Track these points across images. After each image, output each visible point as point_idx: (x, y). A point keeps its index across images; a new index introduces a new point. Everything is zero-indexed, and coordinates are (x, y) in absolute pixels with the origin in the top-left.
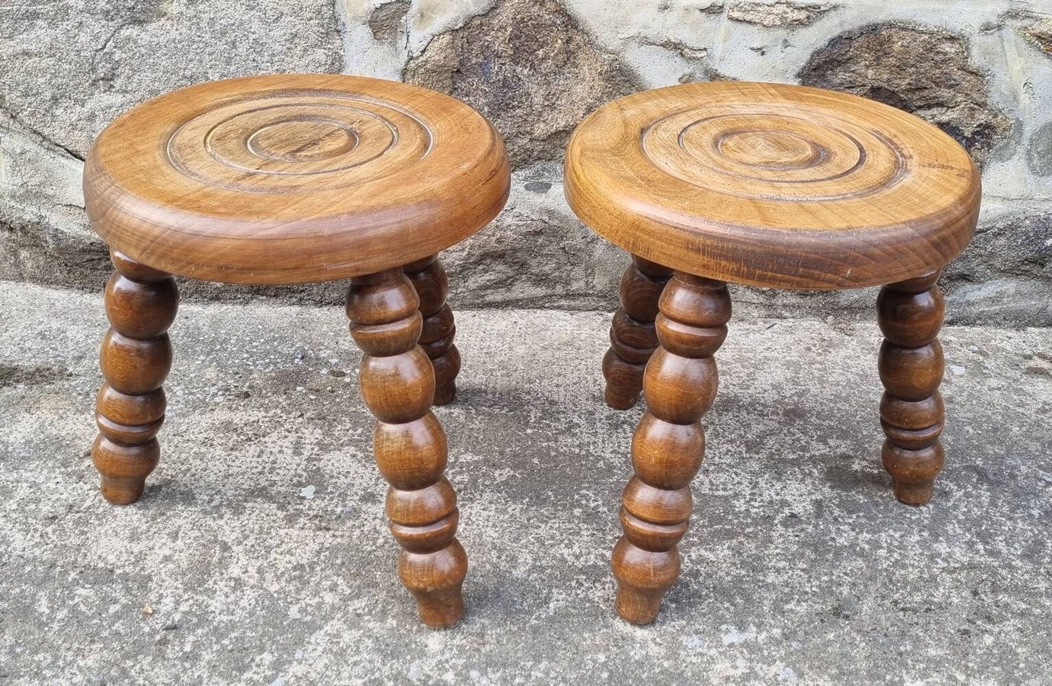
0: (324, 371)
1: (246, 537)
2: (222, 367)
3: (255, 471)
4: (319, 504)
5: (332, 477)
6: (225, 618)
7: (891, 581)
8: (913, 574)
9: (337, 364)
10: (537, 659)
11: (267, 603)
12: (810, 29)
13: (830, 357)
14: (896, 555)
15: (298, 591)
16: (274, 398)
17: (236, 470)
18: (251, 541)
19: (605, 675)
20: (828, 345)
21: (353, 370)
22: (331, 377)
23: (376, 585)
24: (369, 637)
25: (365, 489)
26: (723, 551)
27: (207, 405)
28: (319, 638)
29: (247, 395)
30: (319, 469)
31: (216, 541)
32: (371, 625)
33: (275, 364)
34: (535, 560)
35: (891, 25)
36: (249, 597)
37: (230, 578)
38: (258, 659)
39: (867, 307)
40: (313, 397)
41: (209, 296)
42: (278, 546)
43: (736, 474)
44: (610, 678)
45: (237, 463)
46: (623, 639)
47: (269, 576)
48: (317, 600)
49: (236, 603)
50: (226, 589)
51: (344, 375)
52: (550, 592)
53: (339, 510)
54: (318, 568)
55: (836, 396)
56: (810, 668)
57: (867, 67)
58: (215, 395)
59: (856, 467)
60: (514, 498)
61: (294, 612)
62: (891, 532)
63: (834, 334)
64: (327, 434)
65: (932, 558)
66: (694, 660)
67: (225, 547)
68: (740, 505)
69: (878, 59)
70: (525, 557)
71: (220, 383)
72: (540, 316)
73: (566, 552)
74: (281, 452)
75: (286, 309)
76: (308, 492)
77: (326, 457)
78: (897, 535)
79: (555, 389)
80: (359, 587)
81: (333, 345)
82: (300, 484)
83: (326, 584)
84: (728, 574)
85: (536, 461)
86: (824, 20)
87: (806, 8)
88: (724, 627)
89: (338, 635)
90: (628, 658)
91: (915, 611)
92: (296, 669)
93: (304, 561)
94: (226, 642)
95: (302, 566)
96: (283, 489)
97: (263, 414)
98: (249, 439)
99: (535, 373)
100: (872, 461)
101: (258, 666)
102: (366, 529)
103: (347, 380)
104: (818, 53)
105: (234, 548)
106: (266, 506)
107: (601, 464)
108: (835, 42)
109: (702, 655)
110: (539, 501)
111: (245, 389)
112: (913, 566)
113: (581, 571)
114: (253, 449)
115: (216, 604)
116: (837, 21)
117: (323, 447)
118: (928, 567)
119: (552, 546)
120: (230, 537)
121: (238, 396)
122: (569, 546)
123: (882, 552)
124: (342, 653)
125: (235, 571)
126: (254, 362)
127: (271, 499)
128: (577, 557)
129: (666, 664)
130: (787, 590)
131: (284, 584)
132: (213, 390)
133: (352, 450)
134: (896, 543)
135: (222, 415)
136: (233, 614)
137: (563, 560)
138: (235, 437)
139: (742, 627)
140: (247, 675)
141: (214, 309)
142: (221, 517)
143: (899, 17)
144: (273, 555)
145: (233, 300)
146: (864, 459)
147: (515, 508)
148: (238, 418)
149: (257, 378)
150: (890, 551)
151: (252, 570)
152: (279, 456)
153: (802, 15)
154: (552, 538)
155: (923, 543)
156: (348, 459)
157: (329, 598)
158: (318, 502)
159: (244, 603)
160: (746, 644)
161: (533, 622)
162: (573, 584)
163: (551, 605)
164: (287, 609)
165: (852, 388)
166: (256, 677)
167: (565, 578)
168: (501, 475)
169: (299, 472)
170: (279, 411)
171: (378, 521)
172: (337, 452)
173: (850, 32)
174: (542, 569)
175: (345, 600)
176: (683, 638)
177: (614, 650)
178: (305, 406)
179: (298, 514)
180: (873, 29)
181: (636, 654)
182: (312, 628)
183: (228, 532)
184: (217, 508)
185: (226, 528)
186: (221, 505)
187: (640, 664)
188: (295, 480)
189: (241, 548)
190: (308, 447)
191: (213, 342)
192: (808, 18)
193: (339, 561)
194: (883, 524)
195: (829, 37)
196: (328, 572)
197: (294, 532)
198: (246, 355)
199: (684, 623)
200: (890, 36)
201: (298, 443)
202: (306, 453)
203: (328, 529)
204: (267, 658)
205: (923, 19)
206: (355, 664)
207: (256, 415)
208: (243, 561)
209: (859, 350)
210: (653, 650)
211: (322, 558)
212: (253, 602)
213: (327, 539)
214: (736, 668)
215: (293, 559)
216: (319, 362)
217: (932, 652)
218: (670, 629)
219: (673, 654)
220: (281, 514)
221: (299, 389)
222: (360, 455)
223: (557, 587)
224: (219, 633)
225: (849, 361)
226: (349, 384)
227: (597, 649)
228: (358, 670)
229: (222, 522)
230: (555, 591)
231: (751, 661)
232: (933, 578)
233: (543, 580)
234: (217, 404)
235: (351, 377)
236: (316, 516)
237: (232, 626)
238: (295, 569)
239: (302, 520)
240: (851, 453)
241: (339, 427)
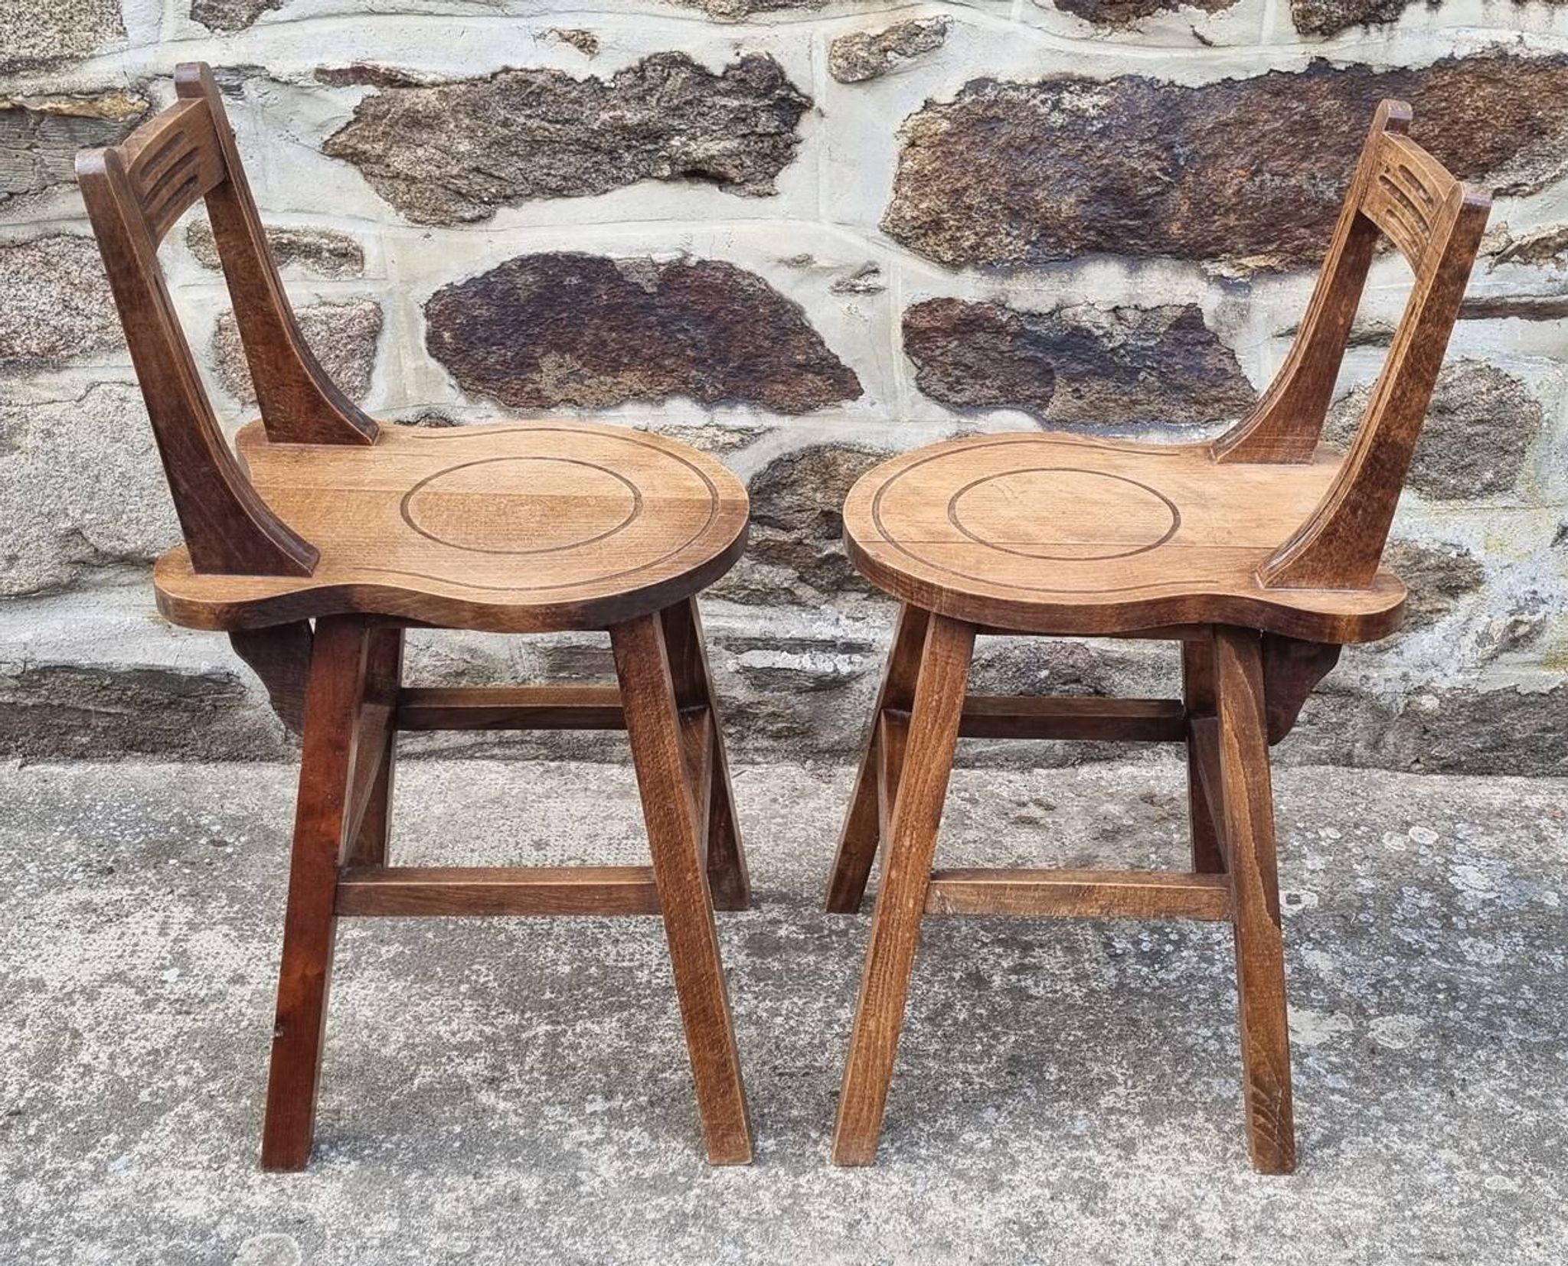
0: (203, 841)
1: (99, 1024)
2: (84, 840)
3: (113, 954)
4: (183, 987)
5: (199, 958)
6: (71, 1103)
7: (778, 1047)
8: (803, 1040)
9: (219, 832)
10: (391, 1132)
11: (117, 1087)
12: (746, 452)
13: (796, 810)
14: (792, 1022)
15: (150, 1075)
16: (142, 874)
17: (93, 954)
18: (104, 1027)
19: (457, 1144)
20: (798, 795)
21: (237, 839)
22: (211, 847)
23: (233, 1067)
24: (220, 1117)
25: (235, 970)
26: (611, 1023)
27: (64, 883)
28: (169, 1120)
29: (111, 871)
30: (185, 951)
31: (66, 1028)
32: (223, 1106)
33: (146, 834)
34: (408, 1038)
35: (834, 448)
36: (98, 1083)
37: (80, 1065)
38: (103, 1141)
39: (850, 749)
40: (187, 871)
41: (73, 754)
42: (133, 1032)
43: (648, 943)
44: (462, 1147)
45: (95, 946)
46: (484, 1111)
47: (120, 1062)
48: (169, 1083)
49: (84, 1088)
50: (74, 1076)
51: (226, 844)
52: (418, 1068)
53: (202, 994)
54: (175, 1053)
55: (788, 855)
56: (667, 1131)
57: (815, 490)
58: (74, 871)
59: (782, 933)
60: (398, 976)
61: (144, 1095)
62: (796, 999)
63: (809, 781)
64: (200, 911)
65: (829, 1024)
66: (552, 1128)
67: (76, 1034)
68: (643, 976)
69: (825, 481)
70: (398, 1036)
71: (81, 858)
72: (467, 769)
73: (442, 1029)
74: (144, 933)
75: (165, 767)
76: (171, 975)
77: (196, 936)
78: (800, 1003)
79: (469, 855)
80: (215, 1070)
81: (217, 809)
82: (163, 967)
83: (181, 1067)
84: (609, 1046)
85: (430, 935)
86: (760, 442)
87: (739, 431)
88: (590, 1097)
89: (189, 1116)
90: (484, 1127)
91: (791, 1075)
92: (142, 1148)
93: (160, 1046)
94: (71, 1125)
95: (157, 1051)
96: (143, 973)
97: (128, 891)
98: (111, 920)
99: (449, 837)
100: (803, 926)
101: (103, 1146)
102: (230, 1012)
103: (229, 850)
104: (758, 476)
105: (85, 1035)
106: (124, 990)
107: (502, 937)
108: (775, 465)
109: (560, 1123)
110: (426, 977)
111: (109, 864)
112: (806, 1032)
113: (455, 1048)
114: (113, 931)
115: (63, 1090)
116: (774, 443)
117: (193, 926)
118: (822, 1033)
119: (430, 1023)
120: (81, 1024)
121: (100, 872)
122: (448, 1023)
123: (779, 1020)
124: (191, 1132)
125: (85, 1057)
126: (122, 833)
127: (129, 983)
128: (454, 1034)
129: (522, 1133)
130: (666, 1060)
131: (135, 1069)
132: (72, 866)
133: (225, 929)
134: (797, 1010)
135: (80, 895)
136: (80, 1098)
137: (439, 1038)
138: (94, 919)
139: (608, 1096)
140: (90, 1155)
141: (78, 769)
142: (73, 1004)
143: (841, 439)
144: (127, 1041)
145: (102, 758)
146: (795, 924)
147: (396, 986)
148: (99, 897)
149: (124, 851)
150: (787, 1018)
151: (103, 1057)
152: (142, 938)
153: (735, 438)
154: (432, 1015)
155: (826, 1010)
156: (220, 939)
157: (182, 1081)
158: (181, 985)
159: (92, 1088)
160: (609, 1112)
161: (393, 1098)
162: (444, 1060)
163: (416, 1082)
164: (137, 1093)
165: (808, 845)
166: (100, 1156)
167: (436, 1054)
168: (387, 952)
169: (163, 954)
170: (146, 888)
171: (244, 1003)
172: (208, 932)
173: (790, 454)
174: (414, 1046)
175: (199, 1082)
176: (546, 1109)
177: (472, 1121)
178: (177, 882)
179: (158, 998)
180: (816, 451)
181: (494, 1124)
182: (161, 1110)
183: (79, 1019)
184: (70, 994)
185: (78, 1015)
186: (74, 991)
187: (496, 1134)
188: (158, 963)
189: (93, 1035)
190: (176, 927)
191: (75, 810)
192: (742, 440)
193: (197, 1045)
194: (791, 991)
195: (769, 459)
196: (184, 1056)
197: (151, 1017)
198: (112, 824)
199: (550, 1094)
200: (835, 458)
201: (165, 923)
202: (173, 935)
203: (188, 1013)
204: (113, 1138)
205: (867, 441)
206: (203, 1142)
207: (120, 892)
208: (95, 1047)
209: (832, 800)
210: (513, 1119)
211: (180, 1042)
212: (102, 1087)
213: (187, 1023)
214: (590, 1133)
215: (148, 1044)
216: (199, 830)
217: (795, 1112)
218: (534, 1100)
219: (531, 1123)
220: (139, 999)
221: (171, 862)
222: (234, 934)
223: (426, 1063)
224: (63, 1117)
225: (816, 814)
226: (230, 855)
227: (454, 1120)
228: (206, 1147)
229: (75, 1009)
230: (422, 1067)
231: (609, 1127)
232: (823, 1044)
233: (412, 1058)
234: (75, 882)
235: (234, 846)
236: (177, 1001)
237: (80, 1110)
238: (149, 1054)
239: (161, 1005)
240: (782, 918)
241: (214, 904)
